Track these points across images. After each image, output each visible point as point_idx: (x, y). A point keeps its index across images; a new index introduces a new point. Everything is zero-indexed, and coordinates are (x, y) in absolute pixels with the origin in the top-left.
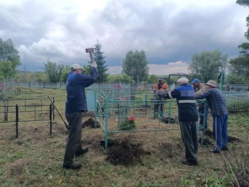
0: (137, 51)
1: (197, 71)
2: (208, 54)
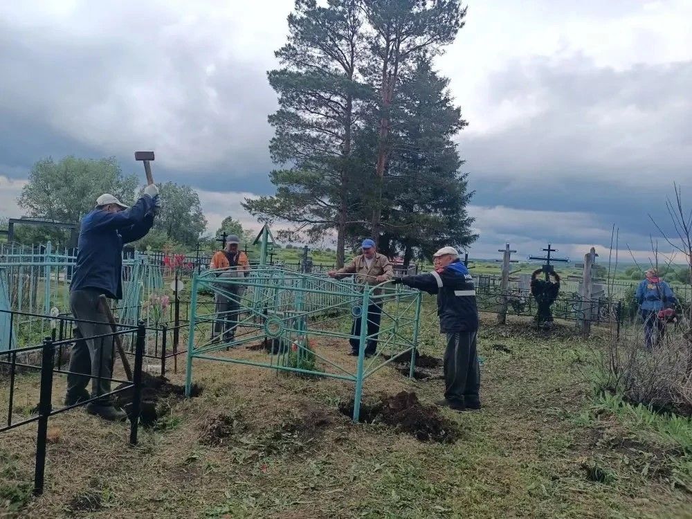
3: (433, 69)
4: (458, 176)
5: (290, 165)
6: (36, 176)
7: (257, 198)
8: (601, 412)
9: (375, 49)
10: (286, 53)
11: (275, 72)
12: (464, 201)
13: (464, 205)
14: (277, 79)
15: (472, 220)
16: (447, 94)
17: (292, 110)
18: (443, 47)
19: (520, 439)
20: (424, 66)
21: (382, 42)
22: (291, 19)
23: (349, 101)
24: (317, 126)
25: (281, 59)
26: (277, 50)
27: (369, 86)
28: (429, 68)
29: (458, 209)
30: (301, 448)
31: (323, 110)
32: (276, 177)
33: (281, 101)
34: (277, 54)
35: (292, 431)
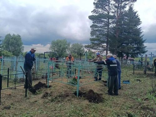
0: (14, 35)
1: (55, 51)
2: (60, 42)
3: (133, 9)
4: (141, 36)
5: (94, 37)
6: (52, 44)
7: (87, 45)
8: (147, 99)
9: (116, 7)
10: (94, 11)
11: (90, 16)
12: (143, 42)
13: (143, 43)
14: (91, 18)
15: (146, 47)
16: (138, 15)
17: (96, 24)
18: (134, 3)
19: (118, 104)
20: (131, 9)
21: (117, 5)
22: (94, 3)
23: (108, 20)
24: (101, 27)
25: (93, 13)
26: (92, 11)
27: (114, 16)
28: (132, 9)
29: (142, 44)
30: (60, 101)
31: (103, 23)
32: (91, 40)
33: (93, 23)
34: (92, 12)
35: (60, 97)
